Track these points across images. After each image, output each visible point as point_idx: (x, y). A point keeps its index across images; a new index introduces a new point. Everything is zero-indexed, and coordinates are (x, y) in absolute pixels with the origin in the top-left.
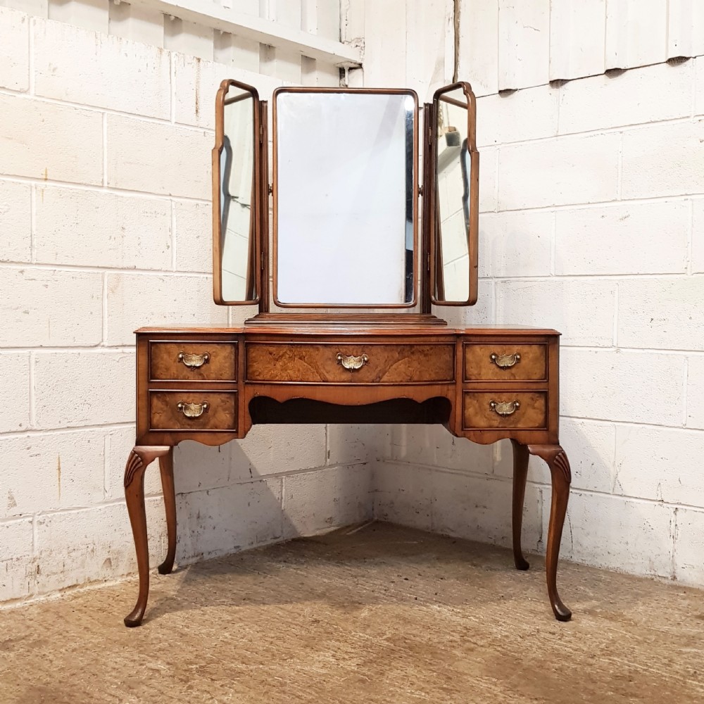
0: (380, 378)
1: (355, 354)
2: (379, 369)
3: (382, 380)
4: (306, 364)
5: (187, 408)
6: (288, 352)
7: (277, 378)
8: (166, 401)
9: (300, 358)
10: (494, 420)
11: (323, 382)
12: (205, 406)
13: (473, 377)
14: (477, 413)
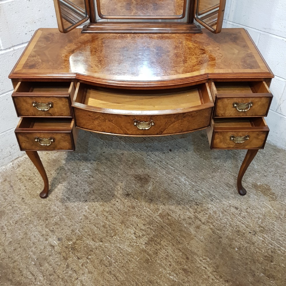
0: (162, 132)
1: (145, 120)
2: (161, 127)
3: (163, 133)
4: (114, 125)
5: (40, 140)
6: (101, 117)
7: (95, 129)
8: (27, 137)
9: (109, 121)
10: (231, 145)
11: (125, 134)
12: (52, 140)
13: (220, 115)
14: (221, 141)
